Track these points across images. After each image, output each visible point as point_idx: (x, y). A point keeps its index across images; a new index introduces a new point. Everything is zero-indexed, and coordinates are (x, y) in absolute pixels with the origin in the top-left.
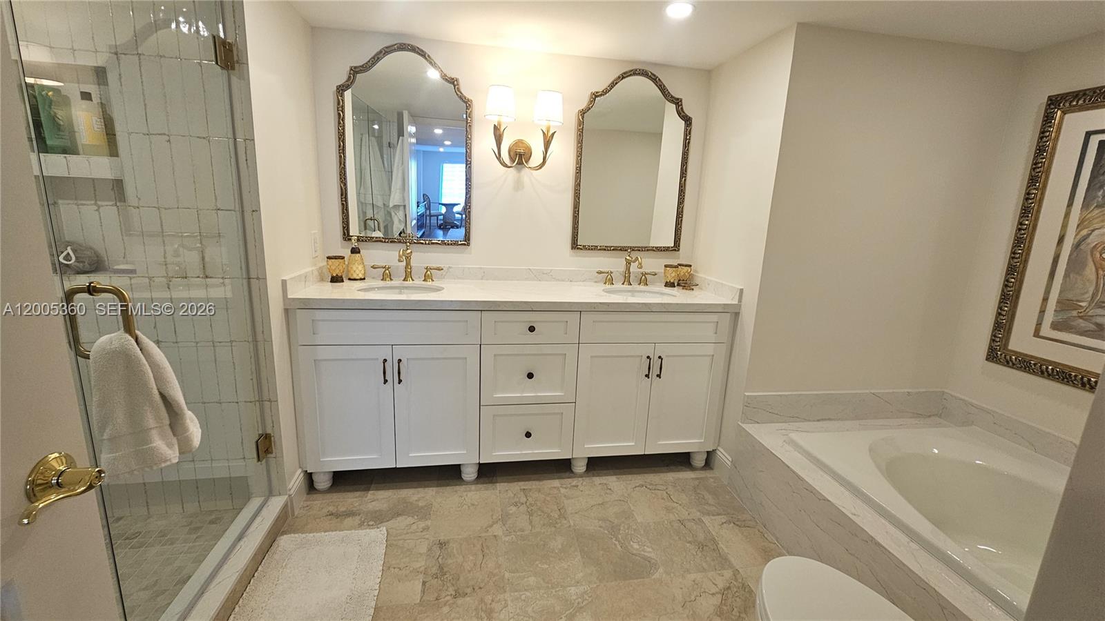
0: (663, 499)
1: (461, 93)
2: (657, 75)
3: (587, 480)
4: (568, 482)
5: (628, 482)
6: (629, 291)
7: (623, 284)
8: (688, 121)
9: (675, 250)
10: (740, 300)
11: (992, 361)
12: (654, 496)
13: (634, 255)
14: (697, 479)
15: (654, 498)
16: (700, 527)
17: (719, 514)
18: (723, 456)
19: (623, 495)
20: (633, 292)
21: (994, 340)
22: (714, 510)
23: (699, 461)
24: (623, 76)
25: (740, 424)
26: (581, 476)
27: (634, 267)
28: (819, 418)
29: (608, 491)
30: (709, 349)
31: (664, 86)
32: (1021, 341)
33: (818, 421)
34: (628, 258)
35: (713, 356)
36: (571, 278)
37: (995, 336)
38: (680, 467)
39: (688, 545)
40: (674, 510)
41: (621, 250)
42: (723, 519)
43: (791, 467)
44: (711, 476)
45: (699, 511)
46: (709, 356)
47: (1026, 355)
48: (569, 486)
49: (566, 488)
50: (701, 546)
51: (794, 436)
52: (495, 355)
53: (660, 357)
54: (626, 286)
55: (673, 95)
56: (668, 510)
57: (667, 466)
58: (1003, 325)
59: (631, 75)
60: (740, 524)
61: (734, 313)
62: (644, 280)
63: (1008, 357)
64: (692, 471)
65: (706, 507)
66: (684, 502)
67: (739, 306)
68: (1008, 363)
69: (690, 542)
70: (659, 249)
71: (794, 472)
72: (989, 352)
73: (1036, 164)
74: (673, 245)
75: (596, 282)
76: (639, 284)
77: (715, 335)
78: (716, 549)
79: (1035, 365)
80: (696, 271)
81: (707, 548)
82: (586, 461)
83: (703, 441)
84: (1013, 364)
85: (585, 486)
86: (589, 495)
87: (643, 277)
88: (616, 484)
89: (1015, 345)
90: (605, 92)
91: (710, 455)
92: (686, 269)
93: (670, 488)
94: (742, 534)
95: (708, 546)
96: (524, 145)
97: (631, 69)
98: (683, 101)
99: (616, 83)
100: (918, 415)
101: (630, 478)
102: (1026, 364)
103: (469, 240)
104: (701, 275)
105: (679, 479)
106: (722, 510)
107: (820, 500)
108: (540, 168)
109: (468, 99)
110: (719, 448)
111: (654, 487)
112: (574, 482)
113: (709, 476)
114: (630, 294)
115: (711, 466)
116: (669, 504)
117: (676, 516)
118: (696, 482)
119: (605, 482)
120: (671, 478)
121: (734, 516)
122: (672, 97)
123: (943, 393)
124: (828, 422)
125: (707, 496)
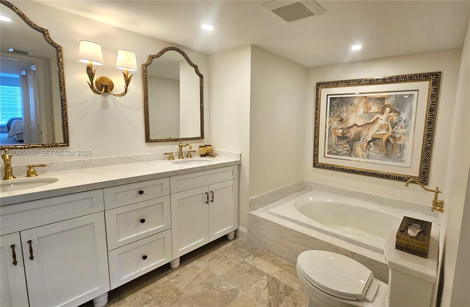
0: (225, 260)
1: (51, 40)
2: (185, 52)
3: (182, 269)
4: (172, 275)
5: (204, 260)
6: (184, 162)
7: (179, 158)
8: (201, 76)
9: (202, 139)
10: (241, 159)
11: (315, 167)
12: (219, 260)
13: (184, 143)
14: (234, 244)
15: (220, 261)
16: (246, 264)
17: (250, 255)
18: (243, 229)
19: (205, 267)
20: (185, 162)
21: (314, 160)
22: (247, 254)
23: (231, 237)
24: (167, 49)
25: (249, 212)
26: (178, 268)
27: (184, 149)
28: (273, 201)
29: (197, 269)
30: (231, 183)
31: (189, 58)
32: (321, 160)
33: (273, 202)
34: (180, 144)
35: (233, 185)
36: (148, 159)
37: (314, 159)
38: (224, 243)
39: (245, 274)
40: (232, 263)
41: (175, 141)
42: (252, 256)
43: (276, 222)
44: (239, 240)
45: (242, 258)
46: (231, 186)
47: (323, 164)
48: (174, 276)
49: (173, 279)
50: (250, 272)
51: (271, 210)
52: (116, 215)
53: (211, 192)
54: (181, 160)
55: (194, 63)
56: (229, 264)
57: (218, 244)
58: (316, 156)
59: (171, 50)
60: (260, 256)
61: (239, 165)
62: (189, 155)
63: (319, 165)
64: (230, 242)
65: (244, 255)
66: (234, 257)
67: (240, 161)
68: (319, 167)
69: (245, 273)
70: (194, 139)
71: (277, 224)
72: (313, 164)
73: (317, 103)
74: (200, 136)
75: (163, 159)
76: (187, 157)
77: (232, 176)
78: (257, 270)
79: (326, 166)
80: (213, 148)
81: (253, 271)
82: (179, 259)
83: (233, 226)
84: (320, 167)
85: (183, 272)
86: (188, 276)
87: (189, 154)
88: (199, 264)
89: (320, 161)
90: (158, 56)
91: (236, 232)
92: (209, 147)
93: (225, 254)
94: (262, 258)
95: (253, 270)
96: (108, 81)
97: (171, 46)
98: (198, 67)
99: (164, 53)
100: (298, 191)
101: (204, 258)
102: (324, 166)
103: (68, 142)
104: (217, 149)
105: (226, 248)
106: (250, 253)
107: (290, 231)
108: (123, 95)
109: (59, 46)
110: (239, 227)
111: (218, 256)
112: (176, 273)
113: (238, 241)
114: (184, 163)
115: (237, 236)
116: (228, 261)
117: (234, 264)
118: (234, 246)
119: (192, 266)
120: (223, 249)
121: (255, 253)
122: (193, 64)
123: (303, 181)
124: (276, 202)
125: (242, 250)
